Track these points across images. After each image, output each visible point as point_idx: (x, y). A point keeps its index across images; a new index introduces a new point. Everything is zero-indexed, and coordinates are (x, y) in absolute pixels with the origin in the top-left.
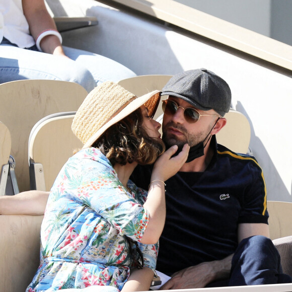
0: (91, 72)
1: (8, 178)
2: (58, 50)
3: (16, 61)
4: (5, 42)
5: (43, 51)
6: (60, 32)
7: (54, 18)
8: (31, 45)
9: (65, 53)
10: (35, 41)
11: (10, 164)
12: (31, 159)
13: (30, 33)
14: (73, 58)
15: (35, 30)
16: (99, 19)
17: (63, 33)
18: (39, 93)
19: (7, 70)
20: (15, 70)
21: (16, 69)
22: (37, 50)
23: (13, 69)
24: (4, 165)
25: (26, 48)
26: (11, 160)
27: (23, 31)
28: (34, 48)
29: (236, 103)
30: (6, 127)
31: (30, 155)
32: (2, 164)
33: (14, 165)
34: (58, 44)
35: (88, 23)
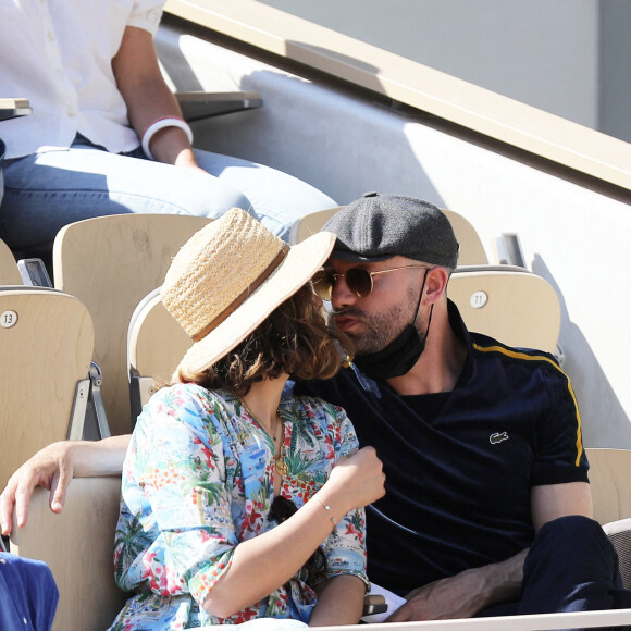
0: (249, 198)
1: (88, 406)
2: (184, 156)
3: (102, 178)
4: (81, 141)
5: (156, 159)
6: (188, 121)
7: (177, 95)
8: (132, 147)
9: (199, 162)
10: (139, 138)
11: (91, 378)
12: (132, 369)
13: (131, 124)
14: (214, 171)
15: (139, 118)
16: (264, 96)
17: (193, 123)
18: (147, 241)
19: (85, 195)
20: (100, 195)
21: (104, 193)
22: (145, 157)
23: (98, 193)
24: (80, 381)
25: (121, 154)
26: (94, 371)
27: (115, 121)
28: (138, 153)
29: (533, 258)
30: (84, 308)
31: (131, 361)
32: (77, 379)
33: (99, 381)
34: (185, 145)
35: (242, 103)
